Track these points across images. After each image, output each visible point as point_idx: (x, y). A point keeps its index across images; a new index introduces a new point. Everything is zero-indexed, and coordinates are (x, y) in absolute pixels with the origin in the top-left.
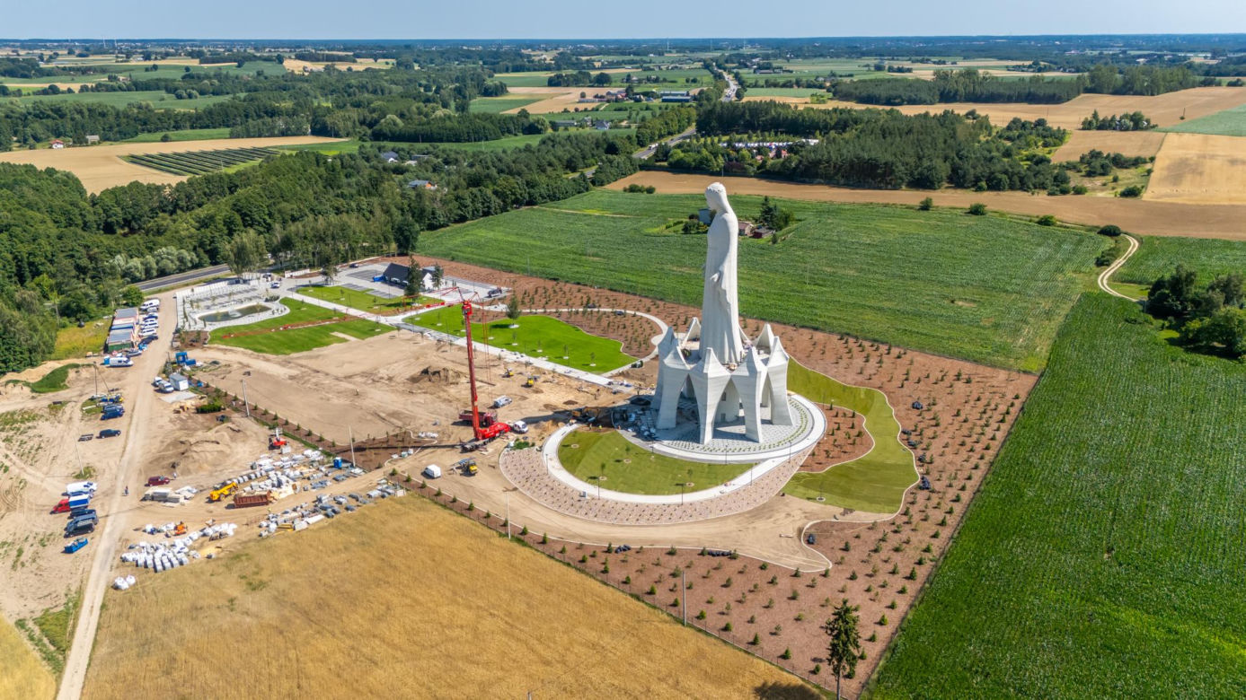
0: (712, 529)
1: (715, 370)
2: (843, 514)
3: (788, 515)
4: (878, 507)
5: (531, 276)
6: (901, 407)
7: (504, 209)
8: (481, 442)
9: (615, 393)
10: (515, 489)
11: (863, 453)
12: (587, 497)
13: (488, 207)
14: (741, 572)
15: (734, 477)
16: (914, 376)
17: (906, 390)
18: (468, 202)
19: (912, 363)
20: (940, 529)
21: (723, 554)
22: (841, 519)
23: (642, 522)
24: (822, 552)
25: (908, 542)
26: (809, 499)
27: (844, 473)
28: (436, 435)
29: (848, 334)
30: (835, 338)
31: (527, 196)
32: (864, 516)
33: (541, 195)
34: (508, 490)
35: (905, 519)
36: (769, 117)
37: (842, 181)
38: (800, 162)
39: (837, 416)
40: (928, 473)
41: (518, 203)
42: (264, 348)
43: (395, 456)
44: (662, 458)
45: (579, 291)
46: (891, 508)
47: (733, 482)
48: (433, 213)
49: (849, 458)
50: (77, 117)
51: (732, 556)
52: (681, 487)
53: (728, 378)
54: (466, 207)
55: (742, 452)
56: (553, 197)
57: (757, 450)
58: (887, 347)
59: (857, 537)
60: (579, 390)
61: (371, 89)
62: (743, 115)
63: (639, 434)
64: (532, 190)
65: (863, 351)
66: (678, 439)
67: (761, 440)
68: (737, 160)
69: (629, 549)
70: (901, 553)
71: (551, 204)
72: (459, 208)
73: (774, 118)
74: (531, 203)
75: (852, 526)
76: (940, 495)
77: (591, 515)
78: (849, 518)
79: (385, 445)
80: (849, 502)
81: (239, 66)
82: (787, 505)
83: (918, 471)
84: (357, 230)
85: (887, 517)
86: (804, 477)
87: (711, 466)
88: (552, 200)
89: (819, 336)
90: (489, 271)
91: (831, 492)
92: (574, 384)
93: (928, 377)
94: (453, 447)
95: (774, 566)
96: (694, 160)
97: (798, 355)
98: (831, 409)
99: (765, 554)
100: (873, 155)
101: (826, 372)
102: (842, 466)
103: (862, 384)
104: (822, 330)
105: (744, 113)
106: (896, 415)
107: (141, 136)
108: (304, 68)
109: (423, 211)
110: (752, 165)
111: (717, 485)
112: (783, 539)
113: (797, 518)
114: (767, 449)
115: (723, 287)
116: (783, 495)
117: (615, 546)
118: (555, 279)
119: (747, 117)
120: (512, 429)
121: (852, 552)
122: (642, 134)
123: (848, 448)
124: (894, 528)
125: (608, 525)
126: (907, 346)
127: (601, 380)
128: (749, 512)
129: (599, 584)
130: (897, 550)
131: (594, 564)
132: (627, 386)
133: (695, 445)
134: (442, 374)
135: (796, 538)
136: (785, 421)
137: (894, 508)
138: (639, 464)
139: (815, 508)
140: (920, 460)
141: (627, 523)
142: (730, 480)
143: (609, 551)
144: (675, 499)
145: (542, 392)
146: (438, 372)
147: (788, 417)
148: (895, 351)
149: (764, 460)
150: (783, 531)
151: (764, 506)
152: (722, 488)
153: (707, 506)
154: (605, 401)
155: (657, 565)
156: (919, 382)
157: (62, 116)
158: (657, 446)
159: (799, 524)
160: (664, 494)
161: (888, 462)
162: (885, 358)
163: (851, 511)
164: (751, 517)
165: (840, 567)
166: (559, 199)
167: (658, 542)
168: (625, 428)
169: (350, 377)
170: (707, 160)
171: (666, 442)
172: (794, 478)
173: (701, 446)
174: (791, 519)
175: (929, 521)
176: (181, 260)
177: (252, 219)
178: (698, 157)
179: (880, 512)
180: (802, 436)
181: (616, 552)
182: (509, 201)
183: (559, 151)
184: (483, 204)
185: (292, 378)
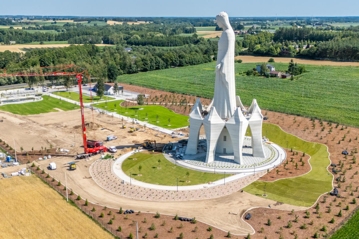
0: (189, 206)
1: (215, 119)
2: (275, 205)
3: (241, 202)
4: (300, 202)
5: (163, 91)
6: (335, 153)
7: (166, 67)
8: (87, 154)
9: (173, 138)
10: (91, 178)
11: (302, 173)
12: (125, 184)
13: (158, 65)
14: (193, 231)
15: (217, 180)
16: (347, 138)
17: (341, 145)
18: (149, 62)
19: (348, 132)
20: (336, 219)
21: (188, 220)
22: (273, 207)
23: (149, 199)
24: (252, 225)
25: (311, 224)
26: (257, 195)
27: (286, 184)
28: (68, 151)
29: (316, 118)
30: (308, 120)
31: (178, 61)
32: (287, 207)
33: (185, 62)
34: (86, 178)
35: (315, 210)
36: (309, 35)
37: (339, 59)
38: (318, 49)
39: (293, 155)
40: (339, 187)
41: (173, 64)
42: (19, 112)
43: (40, 159)
44: (180, 168)
45: (182, 97)
46: (308, 204)
47: (213, 183)
48: (130, 66)
49: (292, 176)
50: (10, 35)
51: (192, 221)
52: (182, 182)
53: (224, 125)
54: (147, 64)
55: (228, 168)
56: (192, 63)
57: (237, 168)
58: (336, 125)
59: (279, 218)
60: (156, 136)
61: (136, 29)
62: (296, 34)
63: (174, 157)
64: (181, 60)
65: (322, 126)
66: (194, 160)
67: (242, 163)
68: (286, 50)
69: (133, 212)
70: (304, 230)
71: (190, 66)
72: (143, 64)
73: (311, 35)
74: (181, 65)
75: (278, 211)
76: (343, 199)
77: (123, 193)
78: (279, 207)
79: (39, 154)
80: (283, 199)
81: (89, 23)
82: (242, 197)
83: (333, 185)
84: (89, 69)
85: (303, 209)
86: (259, 183)
87: (206, 173)
88: (191, 65)
89: (299, 119)
90: (145, 88)
91: (273, 192)
92: (155, 133)
93: (356, 139)
94: (73, 156)
95: (217, 229)
96: (266, 50)
97: (284, 127)
98: (292, 151)
99: (214, 222)
100: (356, 46)
101: (296, 135)
102: (286, 179)
103: (316, 141)
104: (302, 116)
105: (297, 32)
106: (330, 157)
107: (33, 43)
108: (115, 23)
109: (125, 64)
110: (294, 52)
111: (204, 183)
112: (230, 215)
113: (245, 204)
114: (244, 168)
115: (223, 72)
116: (242, 191)
117: (124, 210)
118: (173, 92)
119: (298, 34)
120: (108, 150)
121: (272, 226)
122: (245, 42)
123: (294, 171)
124: (305, 215)
125: (129, 199)
126: (349, 125)
127: (169, 132)
128: (216, 199)
129: (101, 229)
130: (302, 228)
131: (107, 219)
132: (181, 135)
133: (202, 163)
134: (90, 125)
135: (239, 215)
136: (261, 155)
137: (310, 204)
138: (165, 170)
139: (258, 200)
140: (337, 180)
141: (141, 199)
142: (213, 181)
143: (120, 212)
144: (174, 188)
145: (136, 135)
146: (88, 124)
147: (262, 153)
148: (340, 127)
149: (238, 173)
150: (233, 211)
151: (227, 197)
152: (206, 185)
153: (191, 193)
154: (166, 141)
155: (145, 222)
156: (350, 141)
157: (4, 34)
158: (180, 162)
159: (244, 208)
160: (170, 185)
161: (316, 179)
162: (333, 130)
163: (281, 203)
164: (217, 201)
165: (259, 234)
166: (195, 64)
167: (152, 210)
168: (167, 153)
169: (48, 125)
170: (272, 50)
171: (186, 161)
172: (252, 184)
173: (205, 164)
174: (241, 204)
175: (331, 213)
176: (9, 79)
177: (44, 63)
178: (268, 48)
179: (300, 205)
180: (268, 163)
181: (124, 214)
182: (169, 63)
183: (202, 47)
184: (156, 64)
185: (21, 124)
